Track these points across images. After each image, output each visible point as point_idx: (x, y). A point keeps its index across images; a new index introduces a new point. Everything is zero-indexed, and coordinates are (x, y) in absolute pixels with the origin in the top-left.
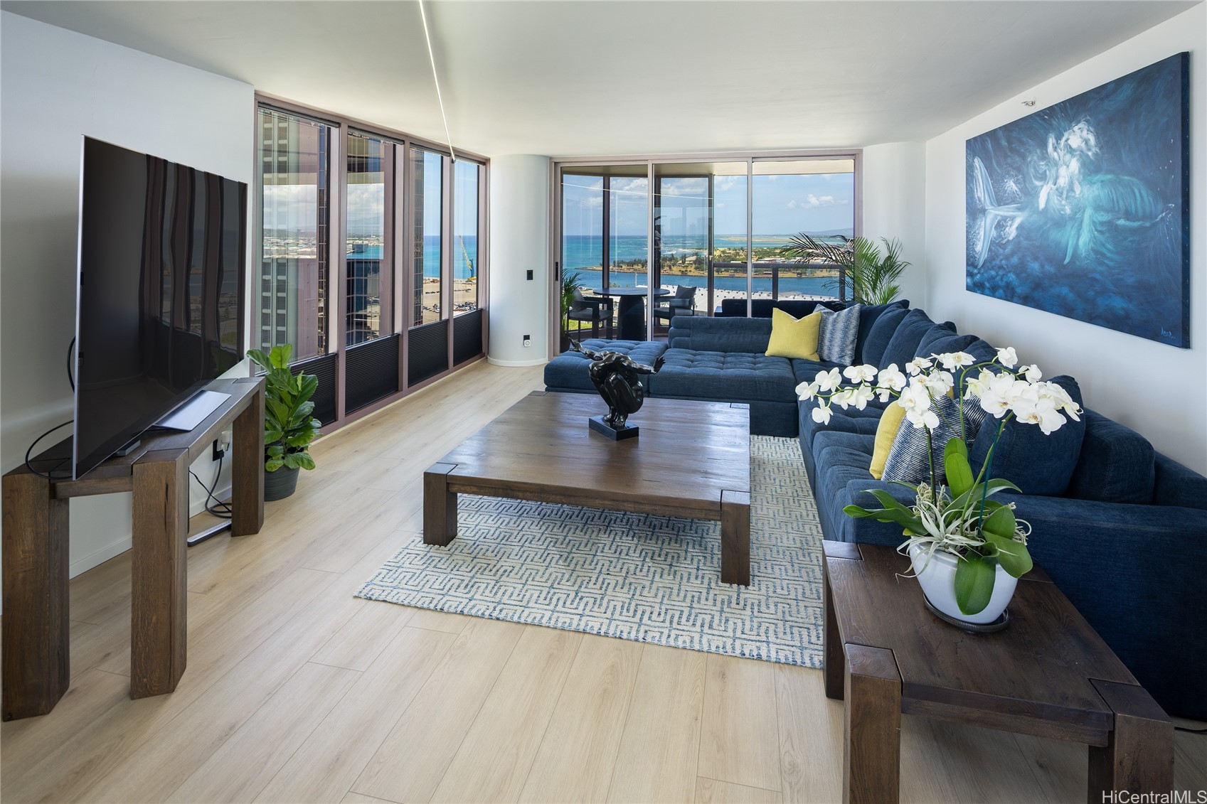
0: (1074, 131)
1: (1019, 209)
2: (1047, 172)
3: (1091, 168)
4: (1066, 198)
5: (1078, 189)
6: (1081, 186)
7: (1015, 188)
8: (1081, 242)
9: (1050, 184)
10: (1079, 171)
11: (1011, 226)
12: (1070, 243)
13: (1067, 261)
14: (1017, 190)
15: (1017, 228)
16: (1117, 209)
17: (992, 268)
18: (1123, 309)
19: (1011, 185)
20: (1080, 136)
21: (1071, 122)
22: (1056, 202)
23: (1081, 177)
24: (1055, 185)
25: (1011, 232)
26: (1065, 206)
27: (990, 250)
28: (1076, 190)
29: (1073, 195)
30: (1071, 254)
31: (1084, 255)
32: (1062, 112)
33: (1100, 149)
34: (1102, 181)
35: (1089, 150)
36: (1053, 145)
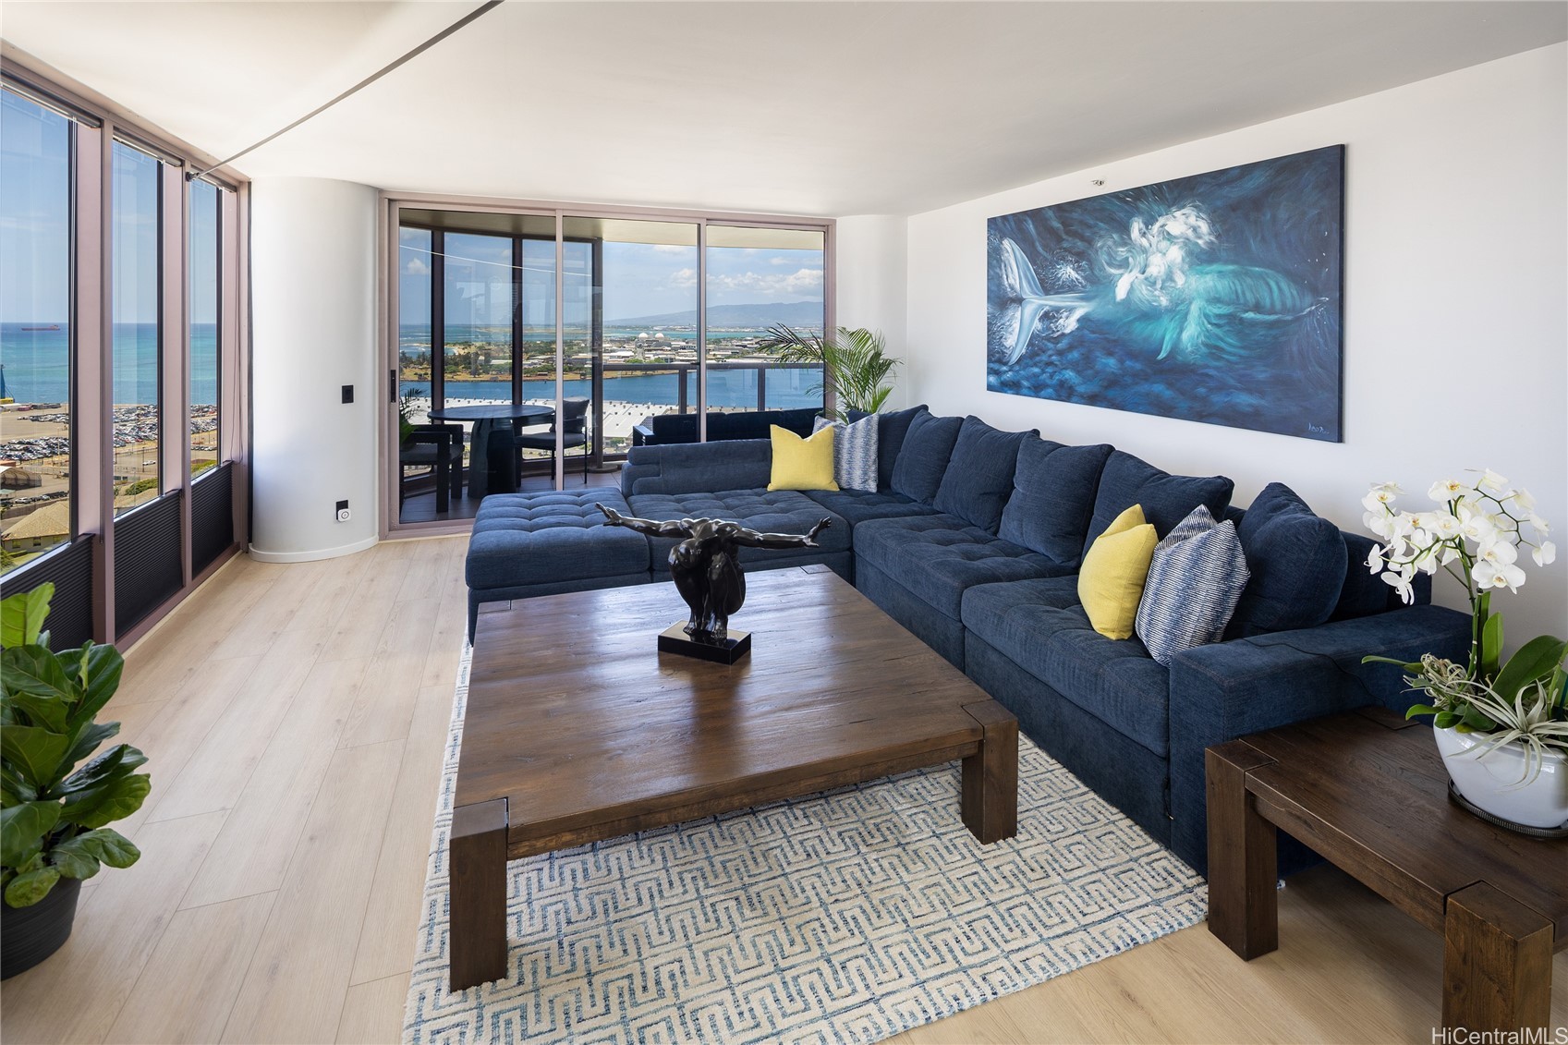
0: (1174, 217)
1: (1082, 299)
2: (1131, 259)
3: (1199, 258)
4: (1161, 288)
5: (1180, 280)
6: (1186, 276)
7: (1074, 275)
8: (1185, 336)
9: (1136, 273)
10: (1183, 260)
11: (1067, 318)
12: (1167, 338)
13: (1162, 355)
14: (1079, 277)
15: (1078, 320)
16: (1242, 301)
17: (1035, 365)
18: (1250, 405)
19: (1068, 272)
20: (1185, 223)
21: (1169, 207)
22: (1145, 292)
23: (1186, 267)
24: (1143, 273)
25: (1069, 324)
26: (1159, 297)
27: (1031, 344)
28: (1177, 279)
29: (1173, 285)
30: (1169, 348)
31: (1190, 349)
32: (1154, 194)
33: (1217, 238)
34: (1220, 272)
35: (1200, 238)
36: (1140, 230)
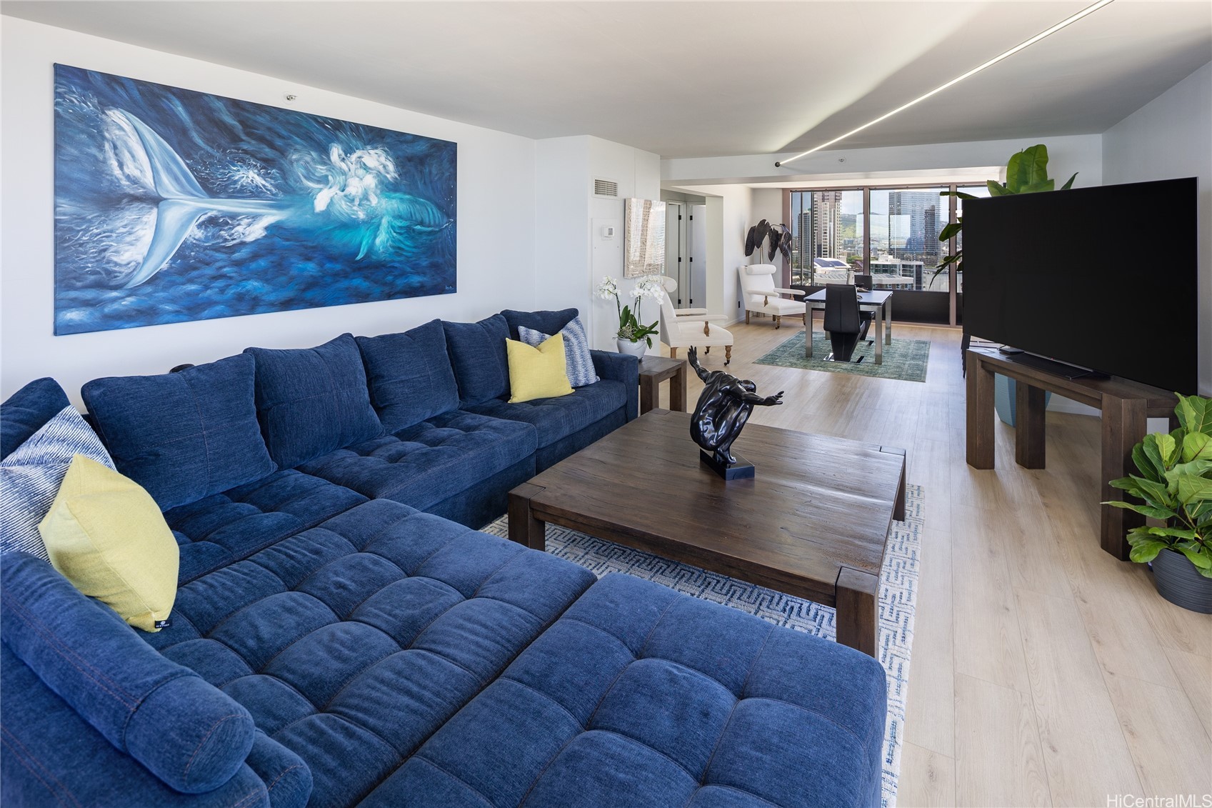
0: (369, 153)
1: (271, 206)
2: (330, 178)
3: (388, 188)
4: (359, 205)
5: (374, 201)
6: (378, 198)
7: (259, 181)
8: (378, 241)
9: (335, 190)
10: (376, 186)
11: (249, 225)
12: (364, 243)
13: (359, 258)
14: (267, 184)
15: (266, 228)
18: (419, 282)
19: (249, 176)
21: (365, 145)
22: (344, 207)
23: (379, 192)
24: (343, 191)
26: (357, 211)
28: (371, 199)
29: (368, 203)
30: (365, 251)
31: (381, 250)
32: (352, 130)
33: (399, 176)
34: (401, 199)
35: (388, 173)
36: (339, 155)
